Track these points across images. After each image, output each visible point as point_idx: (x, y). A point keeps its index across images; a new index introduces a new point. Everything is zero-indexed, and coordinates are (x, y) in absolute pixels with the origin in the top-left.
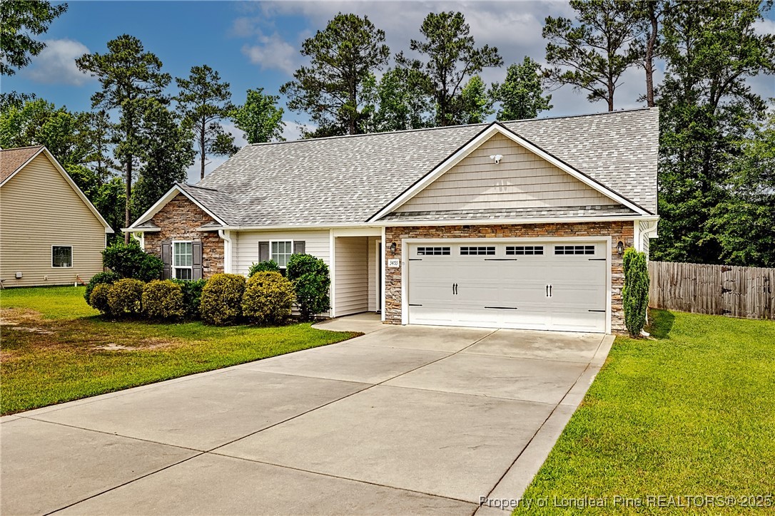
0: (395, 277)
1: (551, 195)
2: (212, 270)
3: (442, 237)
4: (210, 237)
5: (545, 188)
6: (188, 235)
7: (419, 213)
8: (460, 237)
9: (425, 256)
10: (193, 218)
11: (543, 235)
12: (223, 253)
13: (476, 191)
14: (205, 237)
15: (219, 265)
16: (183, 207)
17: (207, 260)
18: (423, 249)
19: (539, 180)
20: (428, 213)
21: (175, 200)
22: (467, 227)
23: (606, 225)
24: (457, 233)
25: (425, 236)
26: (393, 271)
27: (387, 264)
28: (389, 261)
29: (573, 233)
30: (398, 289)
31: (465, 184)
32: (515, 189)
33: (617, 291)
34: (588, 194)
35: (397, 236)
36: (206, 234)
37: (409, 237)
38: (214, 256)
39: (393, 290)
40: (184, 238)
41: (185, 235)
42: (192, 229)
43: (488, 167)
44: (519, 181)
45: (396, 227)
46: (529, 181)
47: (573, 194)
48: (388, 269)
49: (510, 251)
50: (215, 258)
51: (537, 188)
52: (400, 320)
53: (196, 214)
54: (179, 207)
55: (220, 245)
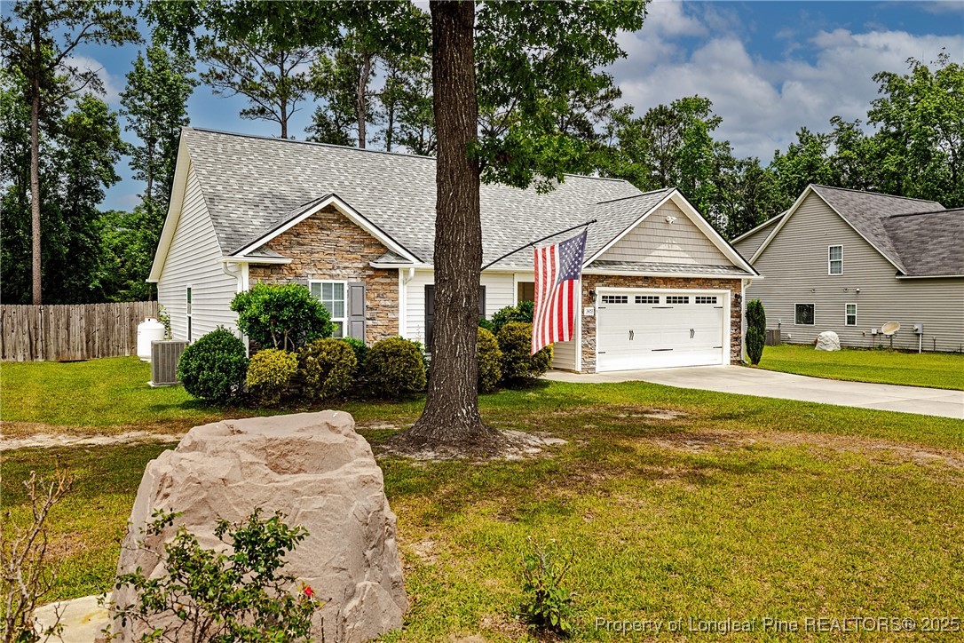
0: (591, 325)
1: (699, 255)
2: (379, 323)
3: (629, 286)
4: (377, 277)
5: (695, 248)
6: (338, 272)
7: (613, 263)
8: (642, 287)
9: (609, 304)
10: (348, 248)
11: (695, 288)
12: (397, 299)
13: (653, 246)
14: (369, 276)
15: (391, 316)
16: (330, 229)
17: (371, 309)
18: (607, 297)
19: (691, 242)
20: (620, 263)
21: (314, 219)
22: (646, 278)
23: (728, 281)
24: (640, 283)
25: (616, 285)
26: (589, 319)
27: (583, 312)
28: (586, 309)
29: (712, 287)
30: (593, 338)
31: (646, 238)
32: (678, 248)
33: (734, 331)
34: (719, 256)
35: (591, 284)
36: (371, 273)
37: (603, 286)
38: (383, 303)
39: (589, 339)
40: (332, 276)
41: (333, 272)
42: (346, 264)
43: (661, 226)
44: (681, 241)
45: (592, 275)
46: (686, 241)
47: (710, 255)
48: (584, 317)
49: (669, 300)
50: (385, 306)
51: (690, 248)
52: (594, 368)
53: (352, 242)
54: (322, 229)
55: (392, 288)
